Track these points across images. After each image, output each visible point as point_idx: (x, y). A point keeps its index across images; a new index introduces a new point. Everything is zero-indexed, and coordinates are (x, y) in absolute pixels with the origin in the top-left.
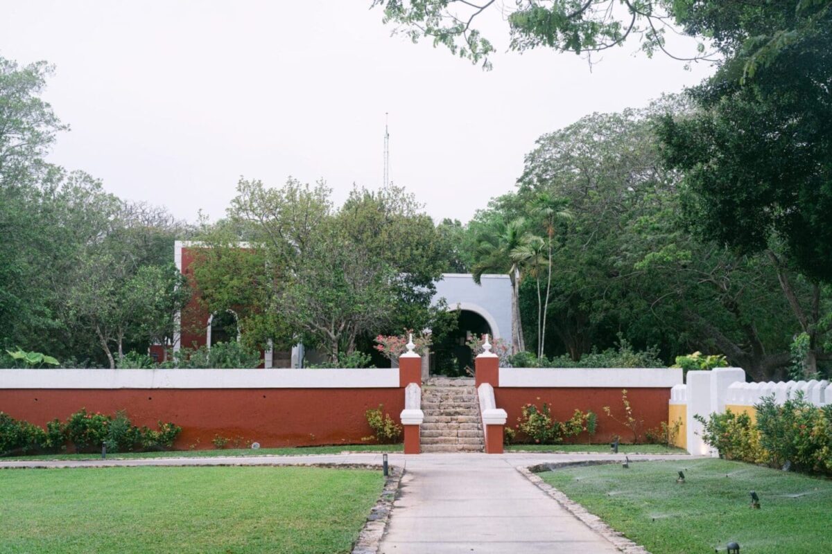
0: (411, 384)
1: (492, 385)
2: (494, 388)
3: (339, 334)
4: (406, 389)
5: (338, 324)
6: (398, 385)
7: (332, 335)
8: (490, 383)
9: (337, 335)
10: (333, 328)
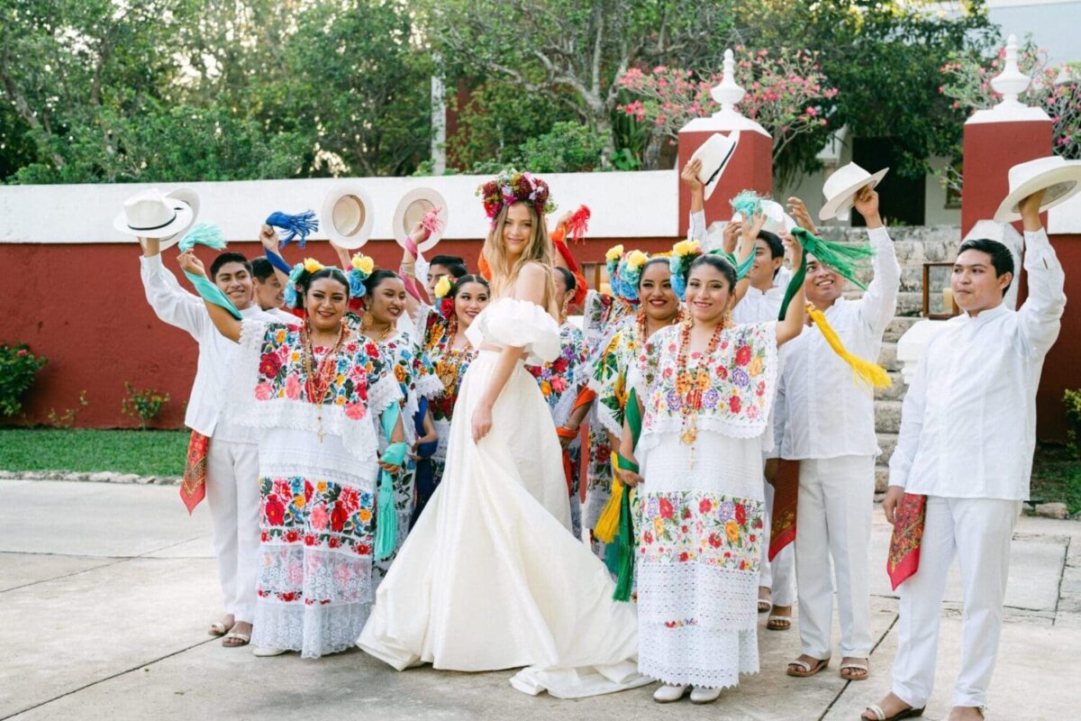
3: (612, 96)
7: (593, 98)
9: (609, 99)
10: (595, 80)
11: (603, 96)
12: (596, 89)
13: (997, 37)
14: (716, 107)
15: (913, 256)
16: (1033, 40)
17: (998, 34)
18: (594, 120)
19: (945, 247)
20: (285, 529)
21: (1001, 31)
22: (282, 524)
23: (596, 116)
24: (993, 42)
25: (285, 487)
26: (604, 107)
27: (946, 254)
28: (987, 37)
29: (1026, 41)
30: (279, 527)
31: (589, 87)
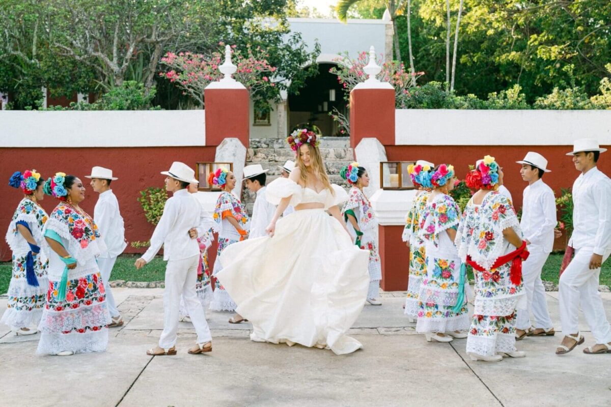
0: (227, 140)
1: (381, 141)
2: (385, 146)
3: (125, 64)
4: (218, 148)
5: (122, 47)
6: (202, 142)
7: (114, 65)
8: (378, 139)
9: (123, 66)
10: (115, 55)
11: (120, 64)
12: (115, 60)
13: (299, 39)
14: (222, 76)
15: (329, 156)
16: (319, 42)
17: (300, 37)
18: (115, 78)
19: (345, 151)
20: (85, 299)
21: (301, 36)
22: (84, 297)
23: (116, 75)
24: (298, 41)
25: (85, 281)
26: (121, 70)
27: (346, 155)
28: (295, 39)
29: (315, 42)
30: (82, 299)
31: (112, 60)
